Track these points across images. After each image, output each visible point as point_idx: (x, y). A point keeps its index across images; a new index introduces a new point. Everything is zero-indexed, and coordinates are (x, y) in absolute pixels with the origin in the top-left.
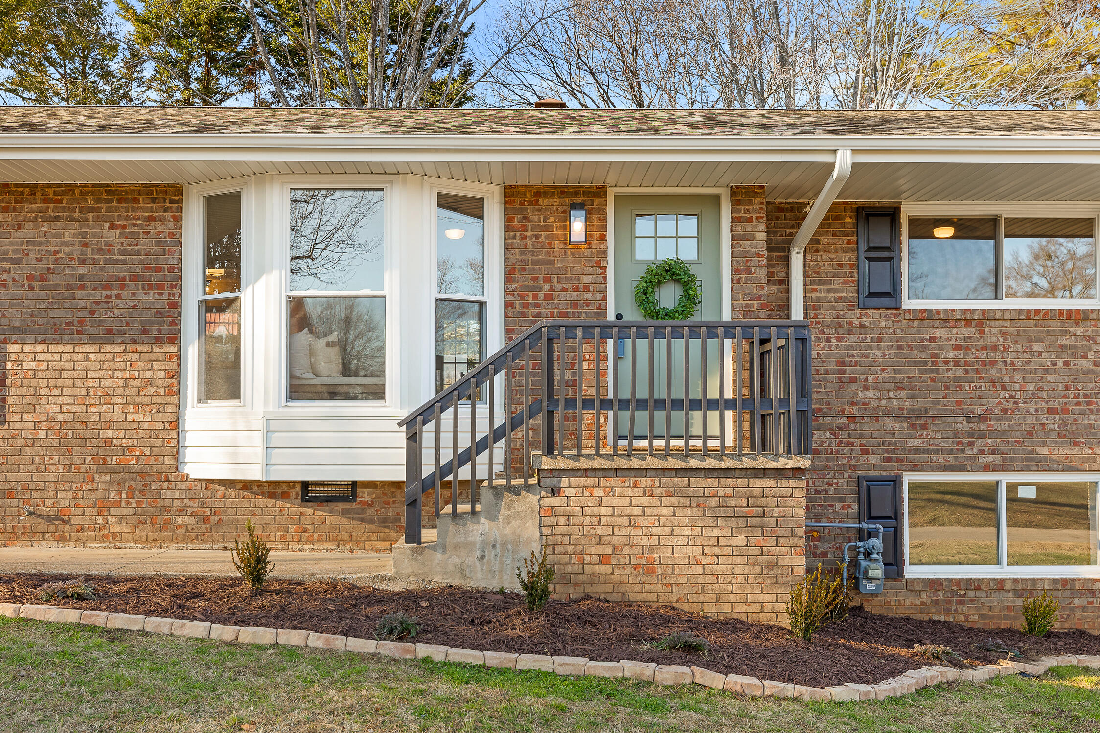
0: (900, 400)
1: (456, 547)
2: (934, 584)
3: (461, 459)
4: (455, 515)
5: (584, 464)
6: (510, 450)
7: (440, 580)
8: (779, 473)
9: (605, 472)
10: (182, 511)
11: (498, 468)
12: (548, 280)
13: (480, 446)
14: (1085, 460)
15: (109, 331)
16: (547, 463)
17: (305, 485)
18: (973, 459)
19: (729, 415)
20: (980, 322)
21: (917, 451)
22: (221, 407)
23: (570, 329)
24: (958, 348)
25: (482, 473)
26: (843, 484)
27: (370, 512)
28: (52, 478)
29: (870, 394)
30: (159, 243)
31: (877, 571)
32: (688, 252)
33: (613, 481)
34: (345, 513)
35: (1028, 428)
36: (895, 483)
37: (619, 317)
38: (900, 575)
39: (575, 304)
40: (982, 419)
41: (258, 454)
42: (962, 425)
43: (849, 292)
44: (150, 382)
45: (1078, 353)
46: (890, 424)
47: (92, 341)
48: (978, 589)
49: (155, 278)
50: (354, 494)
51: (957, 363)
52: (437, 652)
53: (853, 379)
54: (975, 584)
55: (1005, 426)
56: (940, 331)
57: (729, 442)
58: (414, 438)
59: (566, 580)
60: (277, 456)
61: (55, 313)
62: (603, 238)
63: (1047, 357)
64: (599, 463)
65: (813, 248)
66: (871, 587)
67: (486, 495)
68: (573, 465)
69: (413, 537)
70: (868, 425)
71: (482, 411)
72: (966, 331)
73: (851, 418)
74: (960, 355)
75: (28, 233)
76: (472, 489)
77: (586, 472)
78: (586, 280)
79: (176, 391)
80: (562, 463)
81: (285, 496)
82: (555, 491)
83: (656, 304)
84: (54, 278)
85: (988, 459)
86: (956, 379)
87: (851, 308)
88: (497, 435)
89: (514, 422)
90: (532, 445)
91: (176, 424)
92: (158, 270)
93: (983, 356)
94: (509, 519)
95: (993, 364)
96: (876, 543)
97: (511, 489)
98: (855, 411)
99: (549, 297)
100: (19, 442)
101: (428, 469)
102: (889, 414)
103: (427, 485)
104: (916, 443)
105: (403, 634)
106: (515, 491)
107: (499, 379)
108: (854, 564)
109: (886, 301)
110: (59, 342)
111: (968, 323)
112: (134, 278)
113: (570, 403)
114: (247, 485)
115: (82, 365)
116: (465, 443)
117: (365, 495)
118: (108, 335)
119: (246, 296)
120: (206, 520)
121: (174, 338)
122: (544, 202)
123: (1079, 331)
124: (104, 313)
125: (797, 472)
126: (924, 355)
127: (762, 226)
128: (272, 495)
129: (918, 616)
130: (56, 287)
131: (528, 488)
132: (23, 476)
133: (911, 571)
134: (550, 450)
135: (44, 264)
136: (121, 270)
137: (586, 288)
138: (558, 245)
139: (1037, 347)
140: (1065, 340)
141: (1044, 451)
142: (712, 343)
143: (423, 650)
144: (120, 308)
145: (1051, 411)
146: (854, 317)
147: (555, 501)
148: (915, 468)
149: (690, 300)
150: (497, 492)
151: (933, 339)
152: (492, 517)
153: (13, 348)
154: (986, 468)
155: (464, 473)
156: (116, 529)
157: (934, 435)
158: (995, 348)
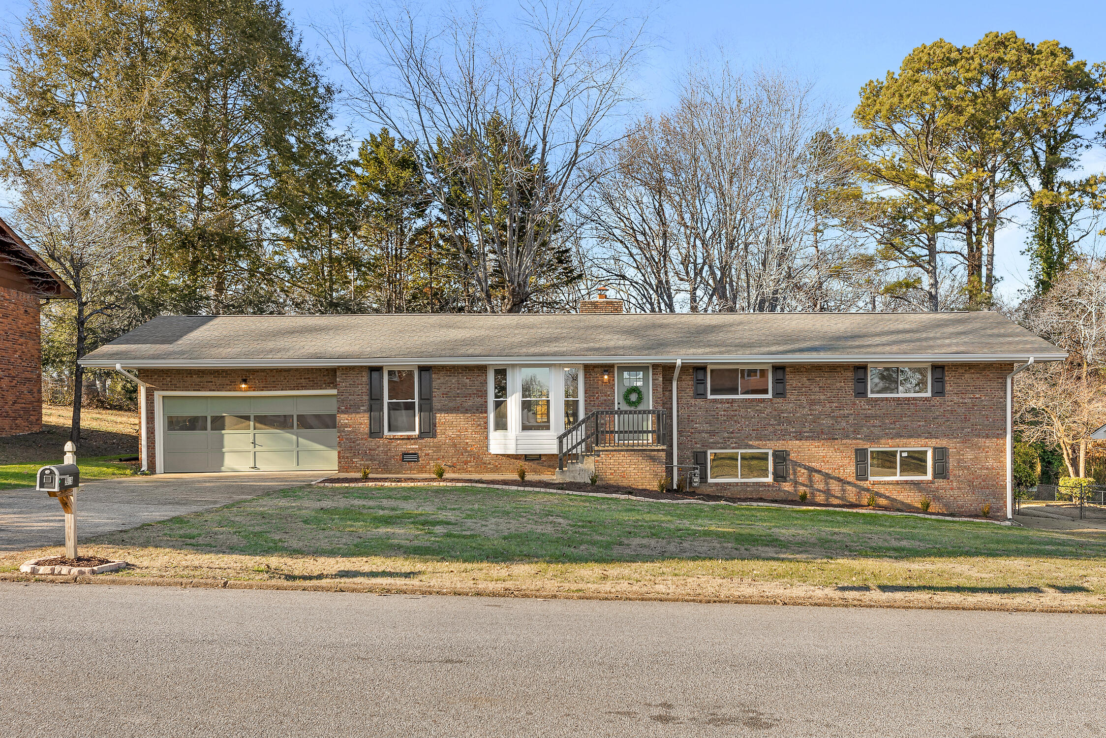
0: (707, 427)
1: (572, 471)
2: (717, 484)
3: (573, 447)
4: (572, 463)
5: (606, 448)
6: (586, 445)
7: (568, 480)
8: (658, 450)
9: (612, 451)
10: (489, 463)
11: (583, 450)
12: (597, 393)
13: (578, 444)
14: (763, 445)
15: (467, 410)
16: (596, 448)
17: (526, 455)
18: (729, 445)
19: (650, 435)
20: (732, 403)
21: (712, 443)
22: (500, 433)
23: (602, 413)
24: (725, 411)
25: (579, 451)
26: (689, 453)
27: (545, 463)
28: (451, 454)
29: (698, 425)
30: (481, 383)
31: (697, 479)
32: (640, 384)
33: (614, 453)
34: (538, 464)
35: (746, 436)
36: (705, 453)
37: (619, 409)
38: (706, 482)
39: (605, 400)
40: (732, 433)
41: (514, 446)
42: (726, 435)
43: (691, 393)
44: (479, 425)
45: (761, 412)
46: (704, 435)
47: (461, 413)
48: (730, 485)
49: (480, 394)
50: (540, 458)
51: (724, 416)
52: (571, 492)
53: (692, 421)
54: (729, 484)
55: (739, 435)
56: (720, 406)
57: (650, 441)
58: (561, 442)
59: (601, 479)
60: (519, 447)
61: (450, 405)
62: (614, 380)
63: (752, 414)
64: (610, 448)
65: (679, 379)
66: (695, 484)
67: (580, 458)
68: (603, 449)
69: (561, 468)
70: (697, 435)
71: (579, 433)
72: (727, 405)
73: (692, 433)
74: (726, 413)
75: (442, 380)
76: (576, 456)
77: (607, 451)
78: (609, 393)
79: (486, 428)
80: (601, 448)
81: (520, 459)
82: (599, 456)
83: (630, 400)
84: (450, 394)
85: (734, 445)
86: (724, 420)
87: (692, 398)
88: (583, 441)
89: (588, 437)
90: (593, 443)
91: (487, 438)
92: (481, 391)
93: (732, 413)
94: (586, 464)
95: (735, 415)
96: (697, 471)
97: (586, 455)
98: (693, 430)
99: (597, 398)
100: (441, 443)
101: (565, 450)
102: (703, 431)
103: (565, 454)
104: (712, 440)
105: (562, 489)
106: (588, 456)
107: (583, 426)
108: (691, 478)
109: (702, 396)
110: (451, 413)
111: (728, 403)
112: (474, 394)
113: (602, 432)
114: (508, 456)
115: (459, 420)
116: (574, 443)
117: (543, 458)
118: (466, 411)
119: (509, 400)
120: (497, 466)
121: (486, 412)
122: (596, 370)
123: (762, 405)
124: (465, 405)
125: (663, 450)
126: (714, 413)
127: (661, 376)
128: (516, 459)
129: (712, 494)
130: (450, 397)
131: (591, 455)
132: (442, 454)
133: (710, 480)
134: (597, 445)
135: (447, 390)
136: (470, 391)
137: (609, 396)
138: (600, 382)
139: (749, 410)
140: (758, 408)
141: (751, 443)
142: (645, 415)
143: (567, 492)
144: (470, 403)
145: (753, 430)
146: (693, 401)
147: (598, 458)
148: (711, 448)
149: (640, 399)
150: (583, 456)
151: (717, 408)
152: (582, 463)
153: (438, 415)
154: (733, 448)
155: (574, 451)
156: (470, 469)
157: (717, 438)
158: (736, 411)
